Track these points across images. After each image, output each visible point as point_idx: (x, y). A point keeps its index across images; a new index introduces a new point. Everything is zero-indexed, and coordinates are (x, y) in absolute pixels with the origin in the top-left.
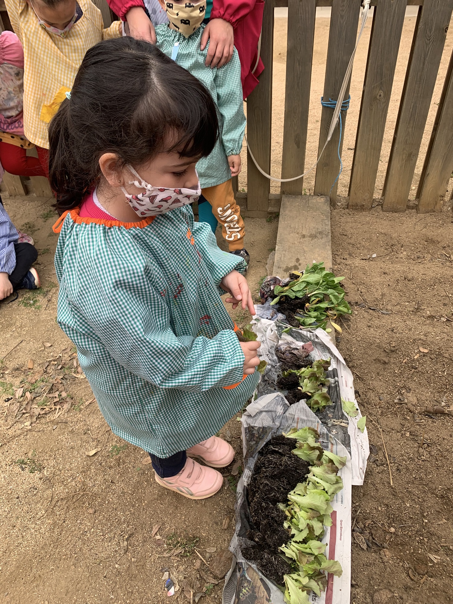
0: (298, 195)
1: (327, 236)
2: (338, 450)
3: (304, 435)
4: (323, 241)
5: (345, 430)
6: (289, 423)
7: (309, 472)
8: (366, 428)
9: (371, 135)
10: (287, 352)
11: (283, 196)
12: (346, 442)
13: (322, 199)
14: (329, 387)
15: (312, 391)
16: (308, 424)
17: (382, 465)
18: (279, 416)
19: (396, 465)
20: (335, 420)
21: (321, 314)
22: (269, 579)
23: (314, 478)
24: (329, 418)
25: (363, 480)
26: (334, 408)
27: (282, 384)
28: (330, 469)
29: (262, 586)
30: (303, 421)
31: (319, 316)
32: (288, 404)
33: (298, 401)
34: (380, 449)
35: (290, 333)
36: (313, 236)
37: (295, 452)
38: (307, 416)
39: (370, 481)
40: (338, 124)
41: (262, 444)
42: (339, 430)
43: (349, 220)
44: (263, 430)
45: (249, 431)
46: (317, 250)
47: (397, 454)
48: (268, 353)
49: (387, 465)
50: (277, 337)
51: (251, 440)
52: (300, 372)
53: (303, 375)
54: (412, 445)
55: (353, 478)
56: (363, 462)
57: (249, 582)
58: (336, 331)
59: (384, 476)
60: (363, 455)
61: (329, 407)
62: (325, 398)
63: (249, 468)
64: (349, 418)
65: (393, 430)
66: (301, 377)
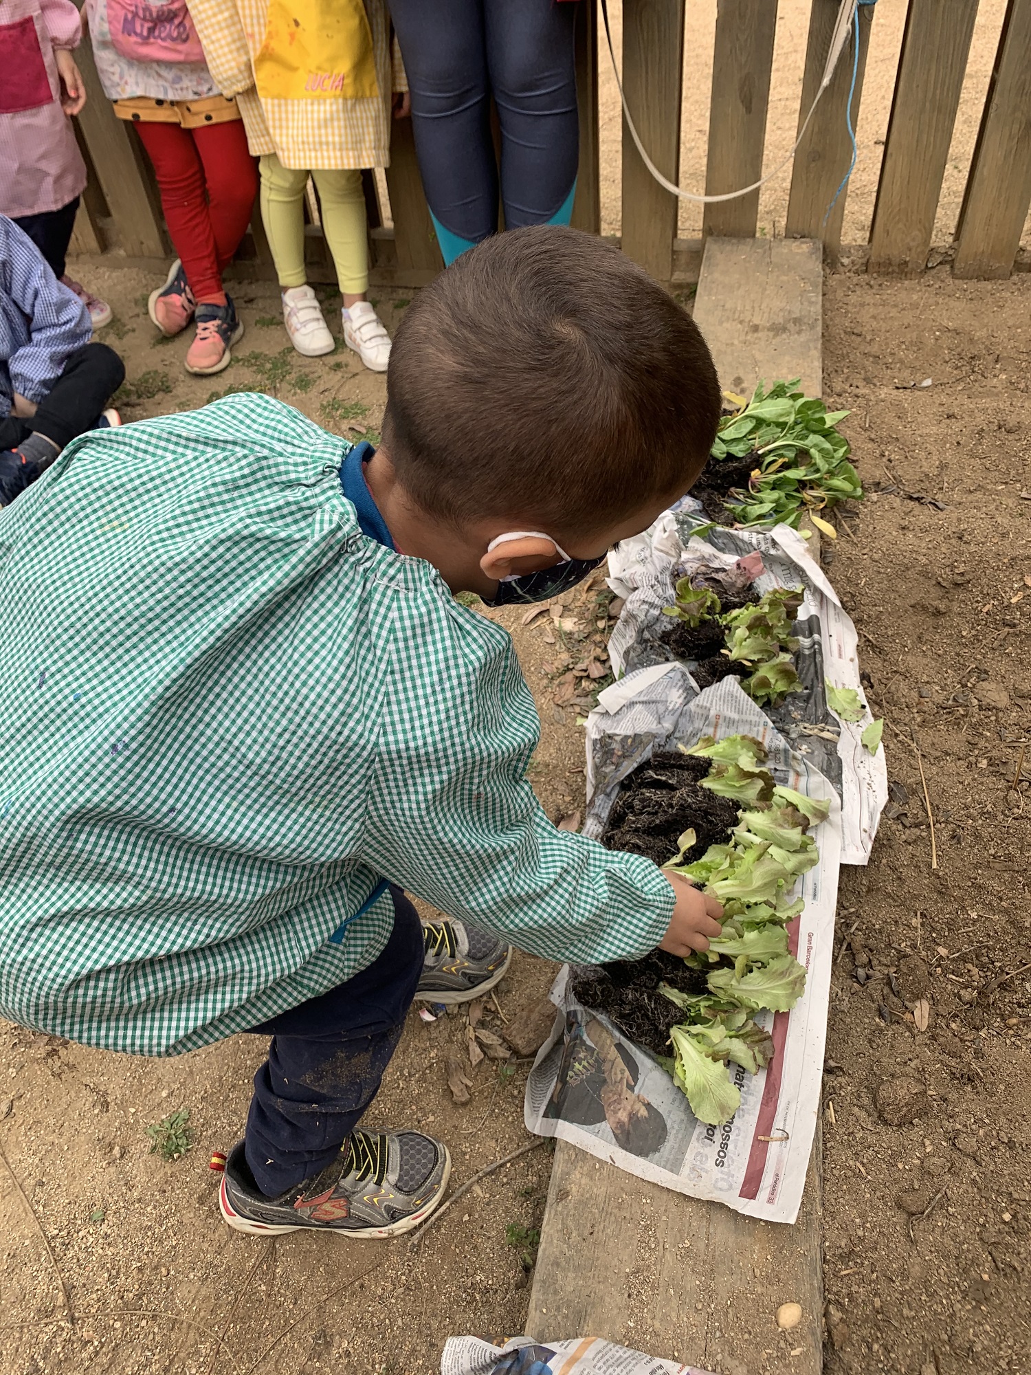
0: (744, 237)
1: (812, 327)
2: (811, 786)
3: (730, 750)
4: (803, 338)
5: (830, 748)
6: (696, 725)
7: (736, 822)
8: (881, 746)
9: (933, 72)
10: (700, 578)
11: (709, 239)
12: (833, 771)
13: (804, 246)
14: (798, 655)
15: (755, 657)
16: (741, 729)
17: (917, 826)
18: (674, 711)
19: (950, 827)
20: (807, 725)
21: (788, 496)
22: (637, 1044)
23: (751, 836)
24: (794, 721)
25: (868, 854)
26: (807, 699)
27: (684, 645)
28: (790, 819)
29: (620, 1060)
30: (730, 722)
31: (784, 500)
32: (697, 688)
33: (719, 680)
34: (914, 792)
35: (708, 536)
36: (778, 329)
37: (707, 783)
38: (740, 712)
39: (884, 861)
40: (850, 40)
41: (628, 767)
42: (816, 745)
43: (868, 299)
44: (634, 740)
45: (602, 747)
46: (787, 358)
47: (953, 805)
48: (653, 582)
49: (929, 826)
50: (677, 544)
51: (604, 764)
52: (729, 618)
53: (734, 624)
54: (991, 786)
55: (843, 849)
56: (871, 818)
57: (589, 1049)
58: (822, 535)
59: (919, 850)
60: (872, 803)
61: (794, 696)
62: (785, 673)
63: (597, 816)
64: (842, 723)
65: (947, 754)
66: (730, 629)
